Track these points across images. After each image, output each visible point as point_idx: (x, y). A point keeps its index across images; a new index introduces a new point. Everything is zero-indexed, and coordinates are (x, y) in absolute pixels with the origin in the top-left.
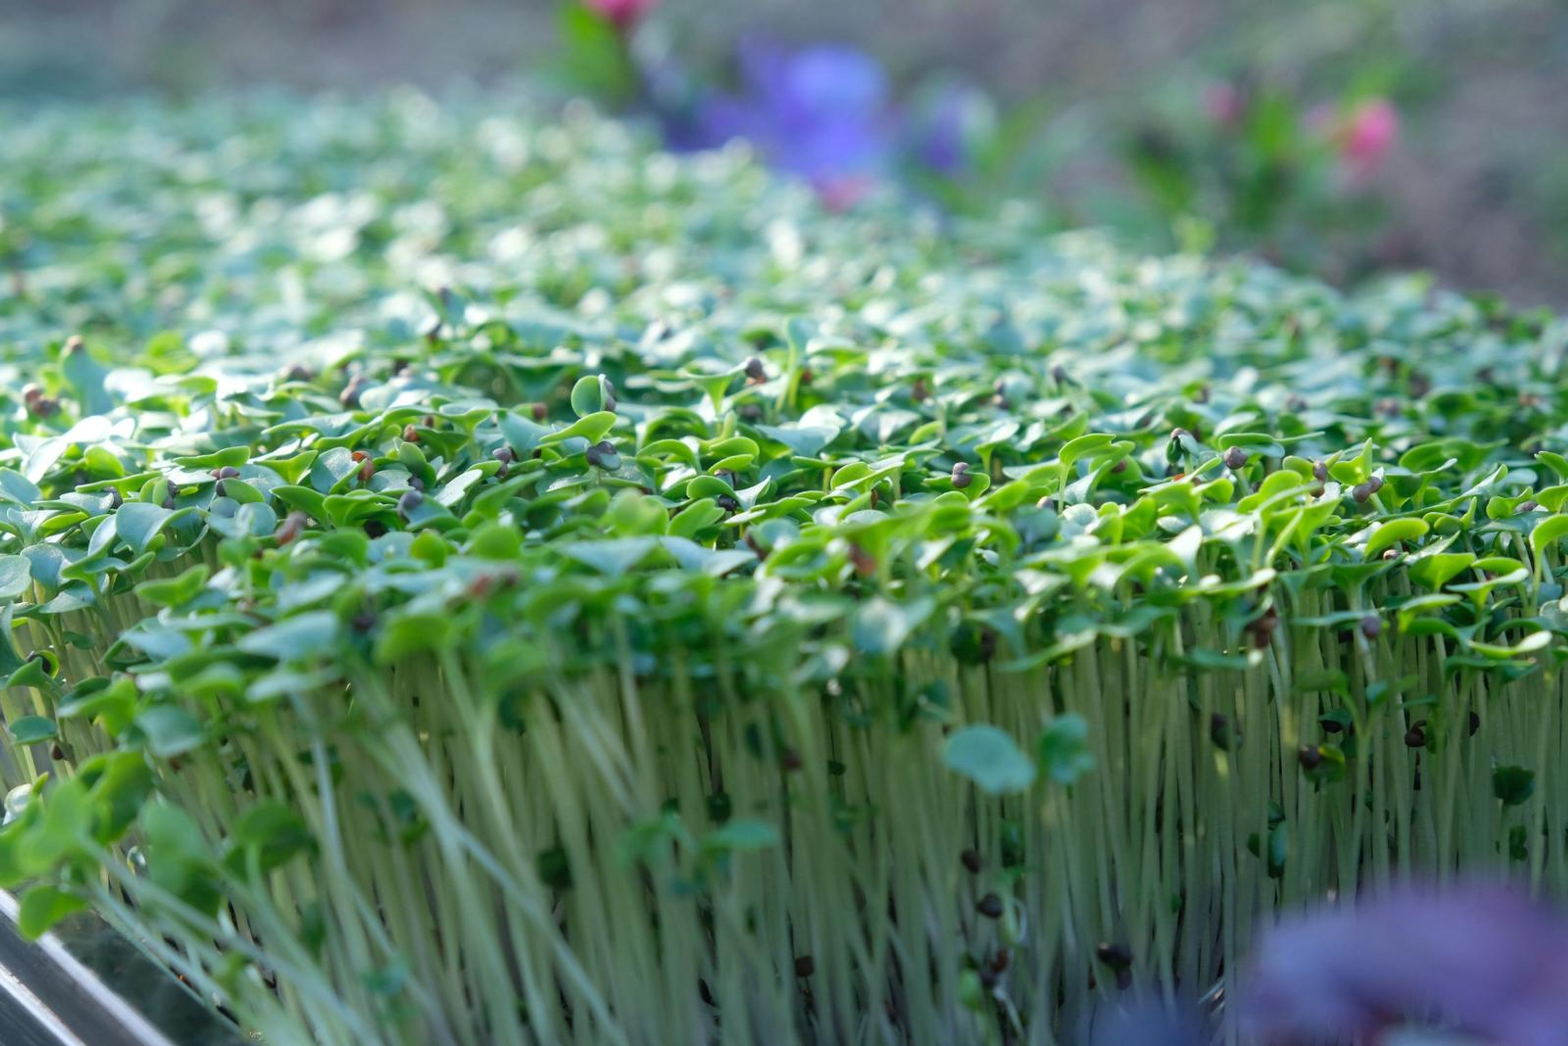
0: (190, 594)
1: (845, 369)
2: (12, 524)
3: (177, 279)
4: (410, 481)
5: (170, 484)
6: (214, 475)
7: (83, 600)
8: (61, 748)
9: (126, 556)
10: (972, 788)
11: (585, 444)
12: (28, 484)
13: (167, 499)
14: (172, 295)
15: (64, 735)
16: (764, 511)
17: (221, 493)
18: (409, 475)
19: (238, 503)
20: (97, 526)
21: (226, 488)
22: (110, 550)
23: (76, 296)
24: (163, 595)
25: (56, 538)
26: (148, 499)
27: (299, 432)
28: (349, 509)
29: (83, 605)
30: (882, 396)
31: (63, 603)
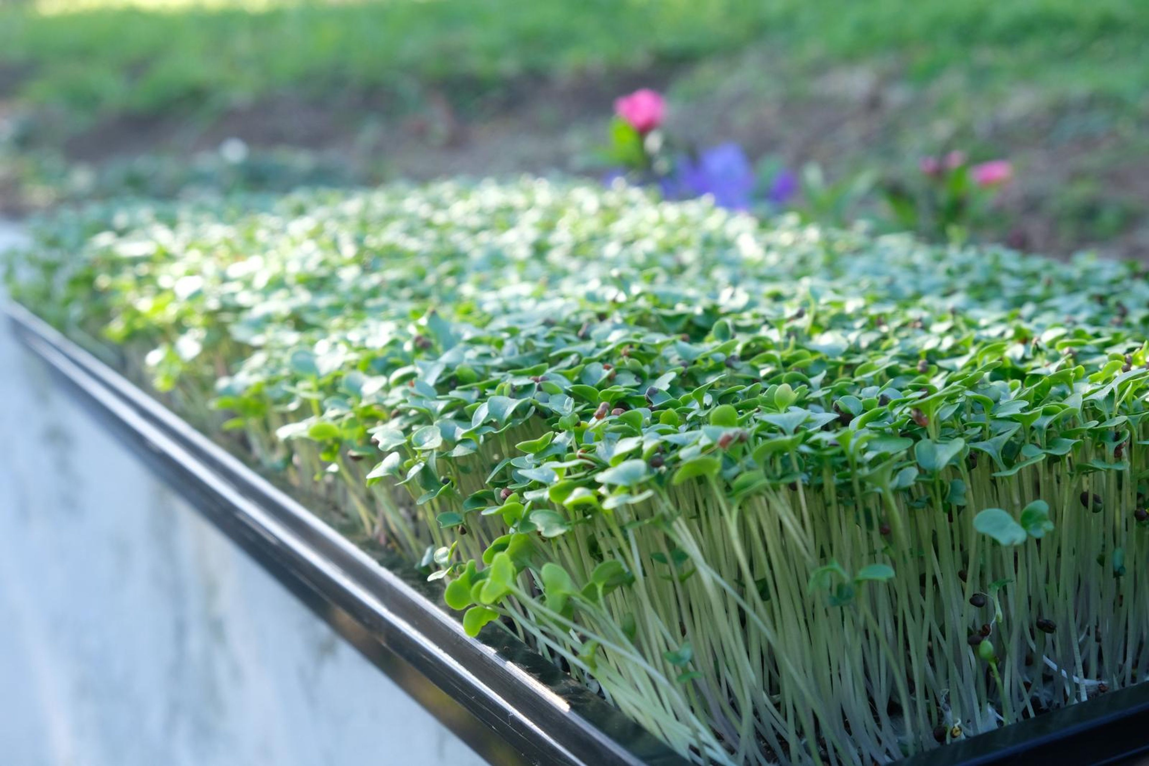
0: (544, 447)
1: (834, 311)
2: (426, 408)
3: (451, 273)
4: (636, 379)
5: (512, 385)
6: (533, 379)
7: (471, 449)
8: (465, 528)
9: (494, 425)
10: (995, 543)
11: (721, 356)
12: (428, 386)
13: (511, 394)
14: (450, 282)
15: (467, 521)
16: (830, 390)
17: (540, 389)
18: (635, 376)
19: (549, 395)
20: (475, 410)
21: (543, 387)
22: (488, 423)
23: (402, 284)
24: (530, 448)
25: (450, 415)
26: (501, 393)
27: (567, 355)
28: (612, 396)
29: (471, 452)
30: (858, 324)
31: (459, 451)
